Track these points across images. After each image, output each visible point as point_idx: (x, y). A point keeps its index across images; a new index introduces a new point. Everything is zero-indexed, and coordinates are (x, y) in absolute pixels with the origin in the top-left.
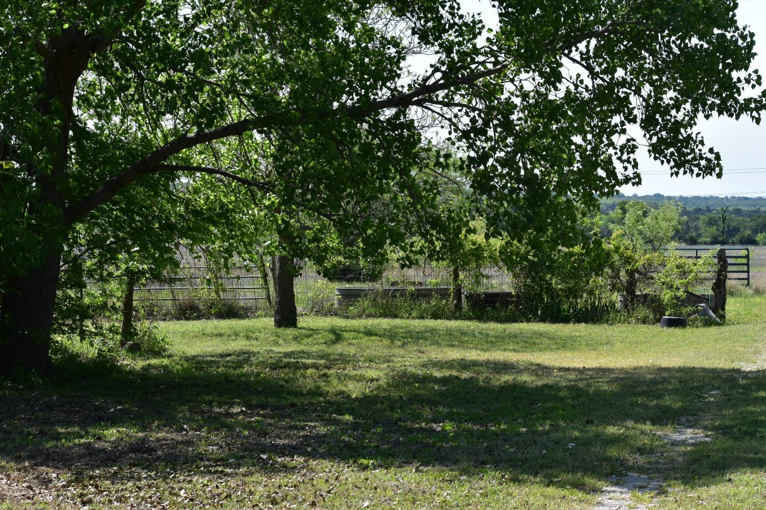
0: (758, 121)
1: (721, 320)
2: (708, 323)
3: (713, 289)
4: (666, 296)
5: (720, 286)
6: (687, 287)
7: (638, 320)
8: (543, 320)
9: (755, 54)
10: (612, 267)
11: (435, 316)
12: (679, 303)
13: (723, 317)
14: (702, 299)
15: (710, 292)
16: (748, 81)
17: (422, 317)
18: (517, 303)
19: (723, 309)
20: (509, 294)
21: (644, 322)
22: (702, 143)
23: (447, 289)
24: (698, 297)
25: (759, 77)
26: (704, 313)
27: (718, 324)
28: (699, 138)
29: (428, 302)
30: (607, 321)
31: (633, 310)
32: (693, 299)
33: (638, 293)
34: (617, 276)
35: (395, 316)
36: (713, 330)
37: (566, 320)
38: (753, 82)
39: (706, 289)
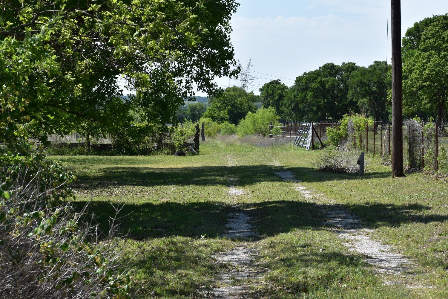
0: (237, 78)
1: (198, 153)
2: (193, 154)
3: (194, 140)
4: (177, 144)
5: (196, 139)
6: (184, 140)
7: (165, 154)
8: (126, 154)
9: (234, 54)
10: (152, 132)
11: (80, 154)
12: (181, 146)
13: (198, 152)
14: (189, 144)
15: (193, 142)
16: (232, 63)
17: (75, 155)
18: (114, 148)
19: (198, 148)
20: (110, 145)
21: (168, 154)
22: (217, 86)
23: (84, 143)
24: (188, 144)
25: (236, 62)
26: (191, 150)
27: (197, 155)
28: (216, 84)
29: (77, 148)
30: (153, 154)
31: (163, 149)
32: (186, 145)
33: (163, 143)
34: (155, 136)
35: (63, 155)
36: (196, 156)
37: (136, 154)
38: (233, 64)
39: (191, 140)
